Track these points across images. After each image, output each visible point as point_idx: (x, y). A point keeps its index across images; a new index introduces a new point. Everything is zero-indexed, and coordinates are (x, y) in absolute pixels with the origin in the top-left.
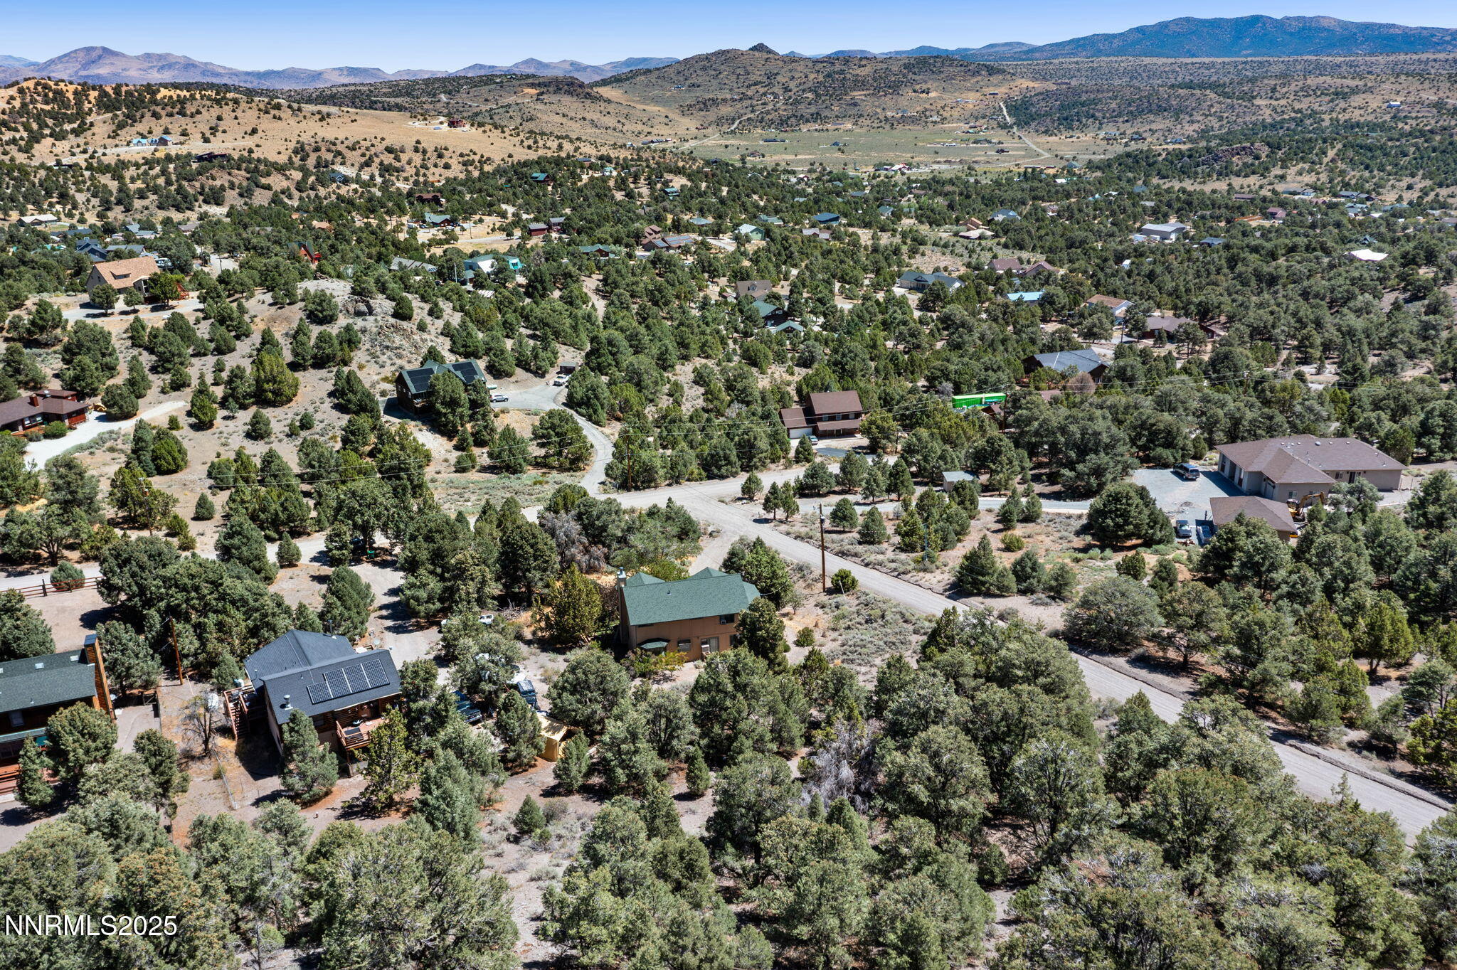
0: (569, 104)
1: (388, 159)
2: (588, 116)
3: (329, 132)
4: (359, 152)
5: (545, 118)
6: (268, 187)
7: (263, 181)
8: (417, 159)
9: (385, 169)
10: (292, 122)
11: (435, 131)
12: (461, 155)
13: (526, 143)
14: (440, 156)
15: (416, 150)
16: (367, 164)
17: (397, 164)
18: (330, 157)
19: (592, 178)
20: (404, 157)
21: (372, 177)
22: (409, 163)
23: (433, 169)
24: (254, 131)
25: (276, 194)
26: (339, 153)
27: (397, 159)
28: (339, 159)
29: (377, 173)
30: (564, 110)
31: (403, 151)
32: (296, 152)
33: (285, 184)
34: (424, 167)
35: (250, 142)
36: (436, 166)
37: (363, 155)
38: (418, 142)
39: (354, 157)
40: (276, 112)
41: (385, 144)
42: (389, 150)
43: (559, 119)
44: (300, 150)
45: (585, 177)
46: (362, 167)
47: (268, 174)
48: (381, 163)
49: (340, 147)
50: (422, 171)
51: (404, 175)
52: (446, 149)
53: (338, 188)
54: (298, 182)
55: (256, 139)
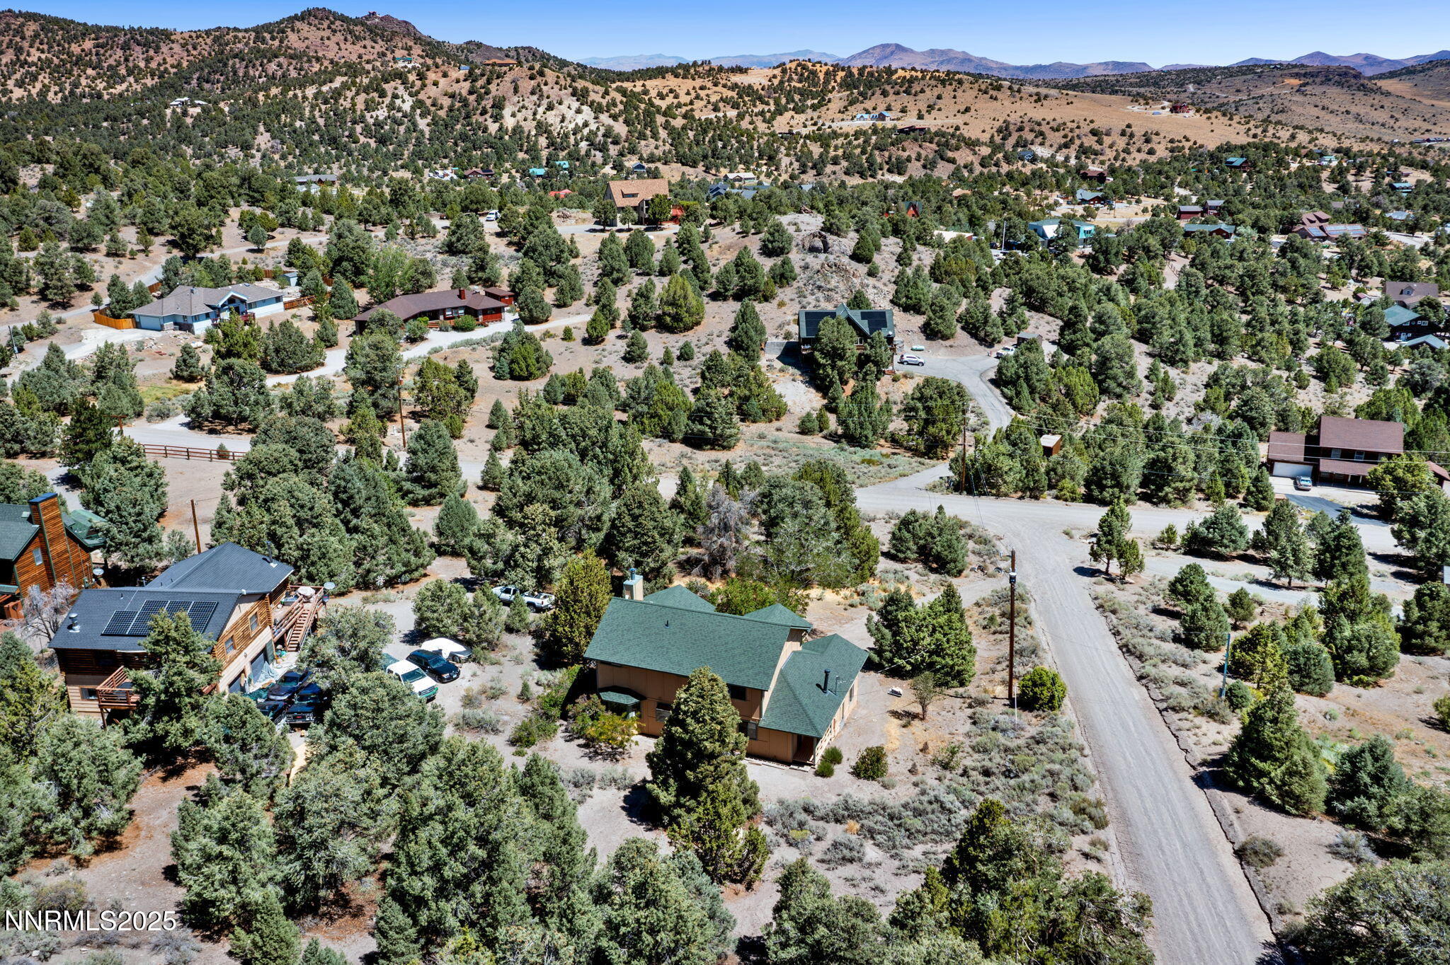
1: (1090, 141)
2: (1354, 109)
3: (1037, 113)
4: (1062, 133)
5: (1299, 110)
6: (953, 161)
7: (950, 154)
8: (1121, 143)
9: (1084, 151)
10: (1007, 103)
11: (1157, 117)
12: (1172, 141)
13: (1253, 131)
14: (1148, 141)
15: (1123, 134)
16: (1066, 146)
17: (1097, 147)
18: (1030, 136)
19: (1301, 168)
20: (1107, 141)
21: (1067, 158)
22: (1111, 147)
23: (1135, 154)
24: (967, 110)
25: (958, 169)
26: (1041, 134)
27: (1100, 142)
28: (1040, 139)
29: (1073, 155)
30: (1326, 102)
31: (1108, 134)
32: (999, 131)
33: (971, 158)
34: (1126, 151)
35: (959, 120)
36: (1139, 151)
37: (1065, 136)
38: (1129, 126)
39: (1057, 138)
40: (994, 93)
41: (1092, 126)
42: (1094, 133)
43: (1317, 112)
44: (1005, 131)
45: (1294, 166)
46: (1060, 148)
47: (957, 149)
48: (1081, 146)
49: (1045, 128)
50: (1122, 155)
51: (1102, 158)
52: (1157, 134)
53: (1024, 166)
54: (983, 158)
55: (967, 117)
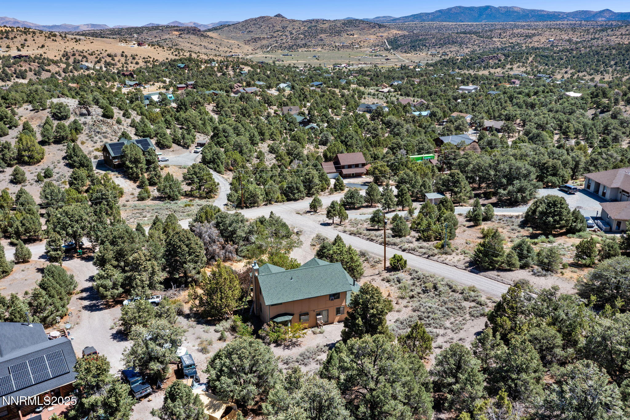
0: (194, 38)
1: (109, 59)
2: (203, 44)
3: (79, 47)
4: (94, 56)
5: (183, 45)
6: (49, 71)
7: (46, 68)
8: (123, 60)
9: (107, 64)
10: (62, 42)
11: (131, 48)
12: (144, 58)
13: (174, 53)
14: (134, 59)
15: (122, 56)
16: (99, 62)
17: (113, 62)
18: (80, 58)
19: (206, 67)
20: (116, 59)
21: (101, 68)
22: (119, 61)
23: (130, 65)
24: (43, 46)
25: (53, 74)
26: (85, 57)
27: (113, 60)
28: (85, 59)
29: (103, 66)
30: (191, 41)
31: (116, 56)
32: (63, 56)
33: (57, 69)
34: (126, 63)
35: (41, 51)
36: (132, 63)
37: (96, 58)
38: (123, 52)
39: (93, 58)
40: (54, 38)
41: (107, 53)
42: (109, 55)
43: (189, 45)
44: (66, 55)
45: (203, 67)
46: (96, 63)
47: (49, 65)
48: (105, 62)
49: (85, 54)
50: (125, 65)
51: (116, 67)
52: (137, 55)
53: (84, 72)
54: (64, 69)
55: (44, 50)
